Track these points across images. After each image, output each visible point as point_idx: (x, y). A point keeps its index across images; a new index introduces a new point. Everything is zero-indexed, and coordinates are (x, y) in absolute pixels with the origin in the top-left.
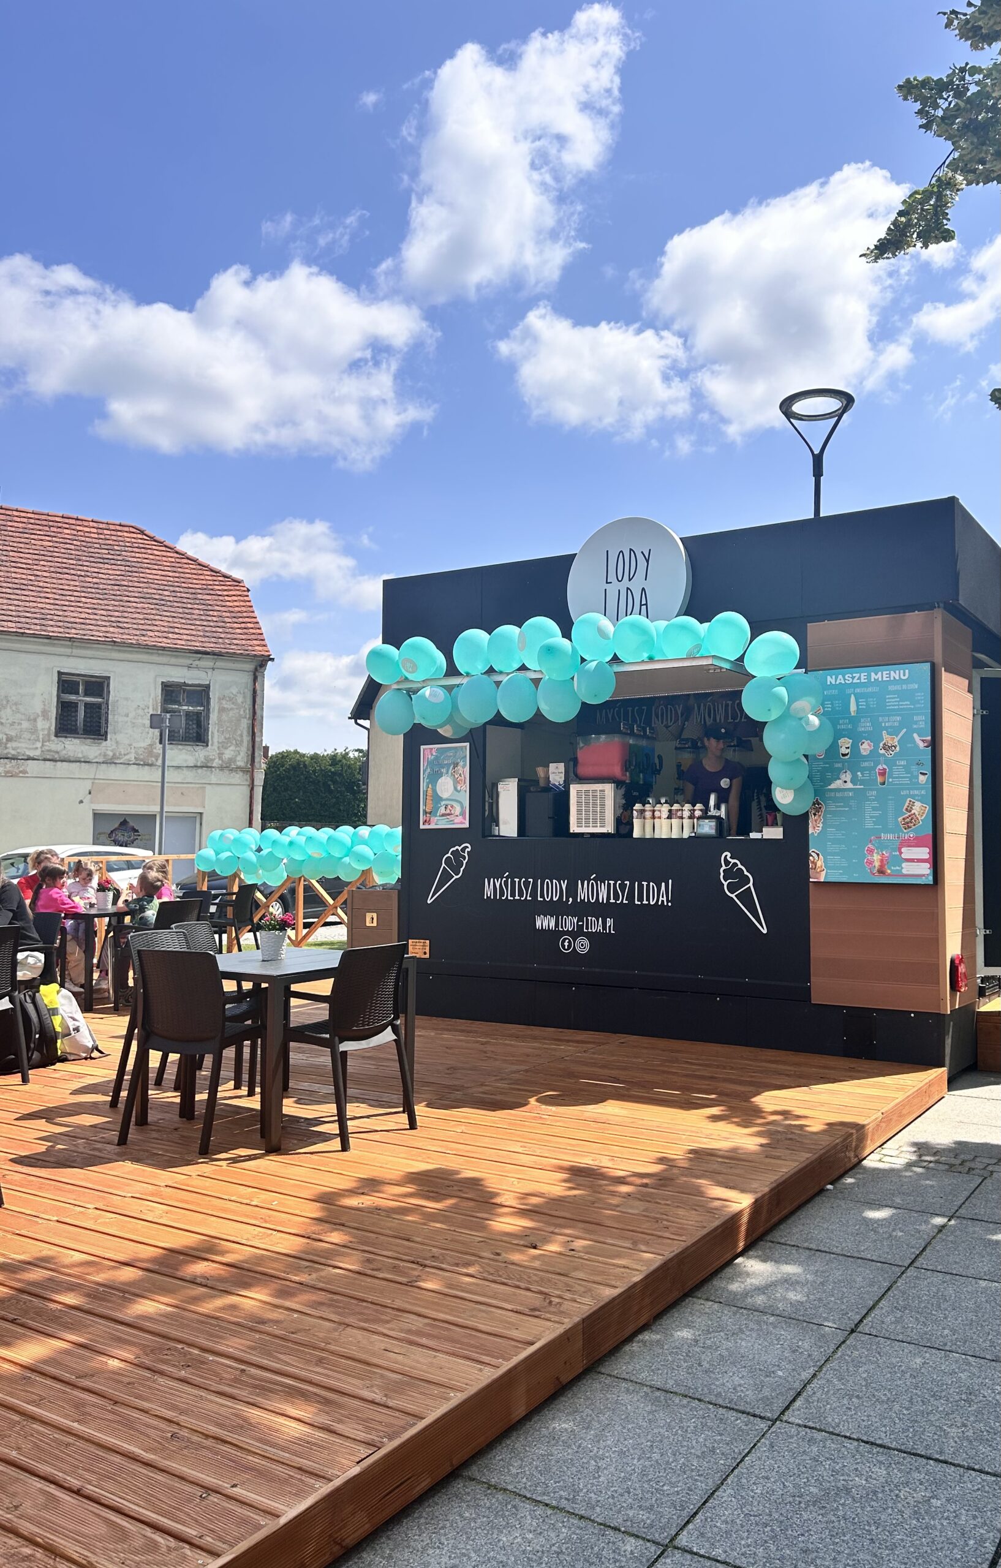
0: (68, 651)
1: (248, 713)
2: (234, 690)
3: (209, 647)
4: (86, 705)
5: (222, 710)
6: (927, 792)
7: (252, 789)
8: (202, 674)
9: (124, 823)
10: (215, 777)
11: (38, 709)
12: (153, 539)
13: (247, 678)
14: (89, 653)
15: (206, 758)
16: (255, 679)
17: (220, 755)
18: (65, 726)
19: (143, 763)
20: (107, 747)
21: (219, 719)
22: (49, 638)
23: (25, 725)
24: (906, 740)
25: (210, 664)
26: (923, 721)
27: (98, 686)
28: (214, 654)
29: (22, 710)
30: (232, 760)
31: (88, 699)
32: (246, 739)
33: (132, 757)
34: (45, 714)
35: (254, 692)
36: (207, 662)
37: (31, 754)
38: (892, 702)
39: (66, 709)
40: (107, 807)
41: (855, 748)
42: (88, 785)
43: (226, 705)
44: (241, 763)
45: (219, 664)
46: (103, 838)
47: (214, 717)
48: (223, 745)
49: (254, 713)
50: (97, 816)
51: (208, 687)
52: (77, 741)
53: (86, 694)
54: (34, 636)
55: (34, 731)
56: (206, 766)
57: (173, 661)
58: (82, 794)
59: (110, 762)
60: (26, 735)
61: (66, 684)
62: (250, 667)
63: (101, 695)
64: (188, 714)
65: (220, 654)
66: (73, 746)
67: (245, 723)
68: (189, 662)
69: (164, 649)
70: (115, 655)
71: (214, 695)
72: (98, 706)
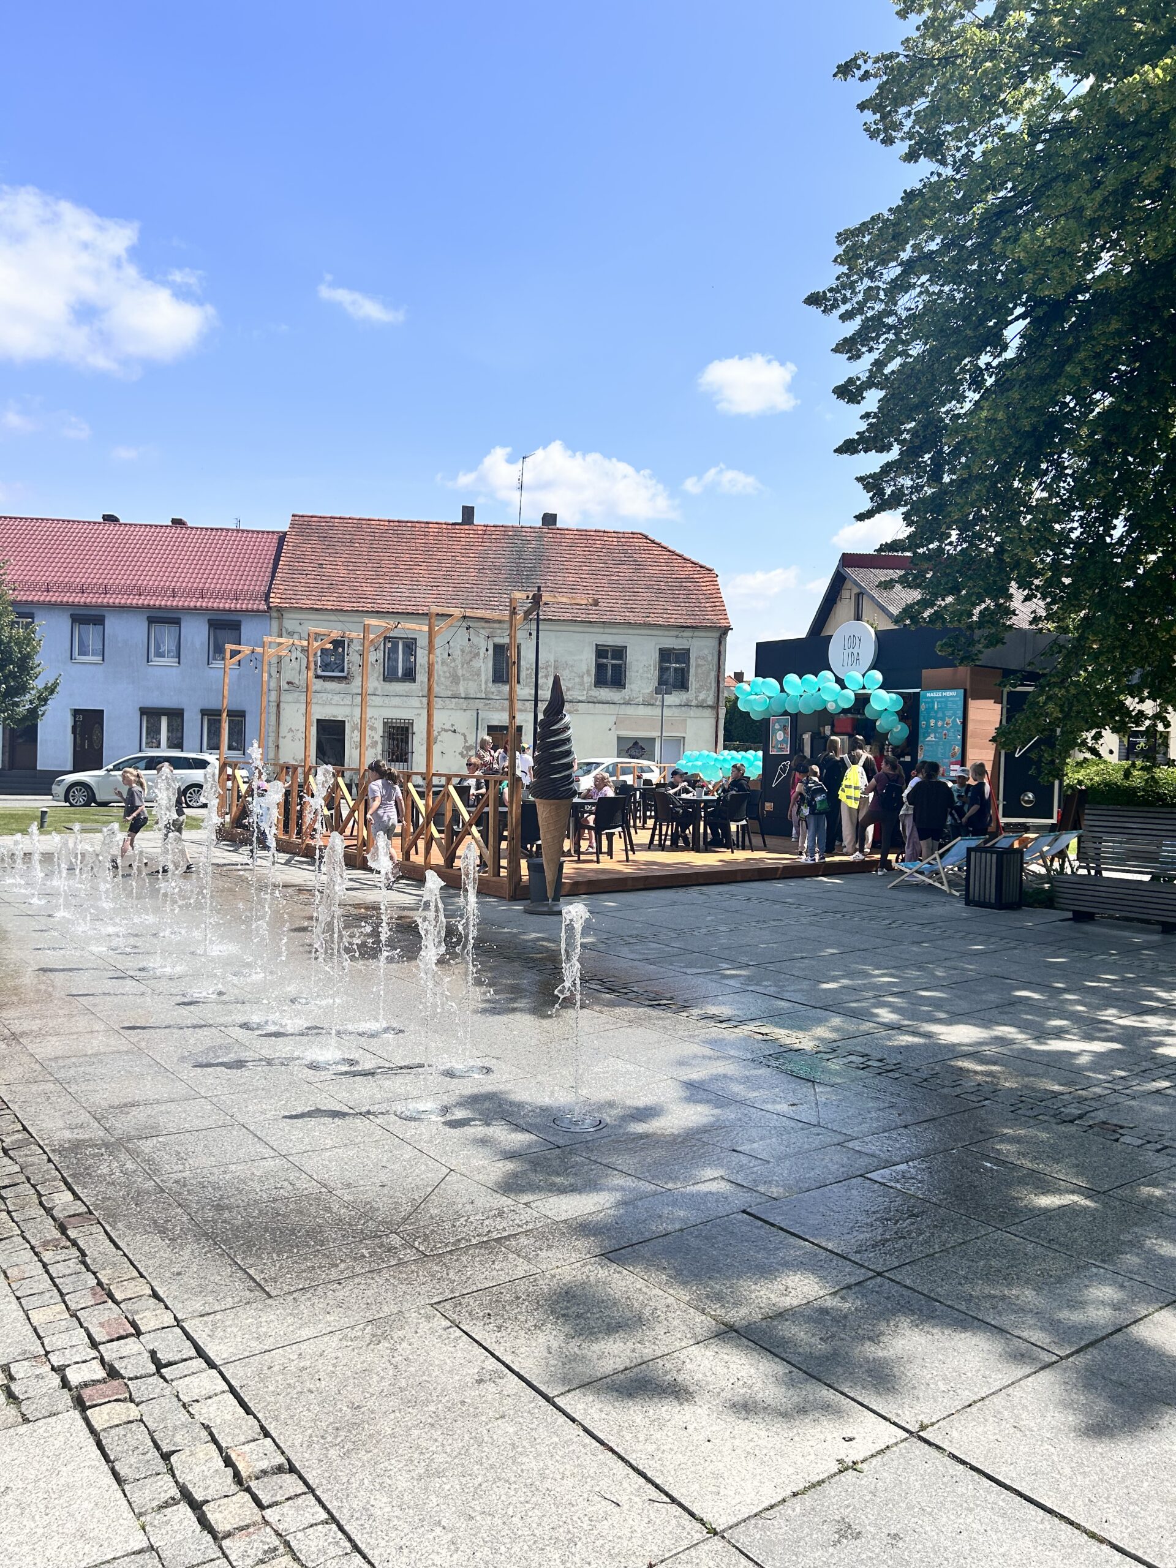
0: (602, 630)
1: (715, 668)
2: (706, 652)
3: (690, 622)
4: (613, 666)
5: (698, 666)
6: (960, 743)
7: (717, 721)
8: (685, 641)
9: (636, 743)
10: (693, 712)
11: (584, 668)
12: (653, 542)
13: (715, 643)
14: (614, 631)
15: (687, 699)
16: (720, 643)
17: (697, 697)
18: (600, 681)
19: (647, 704)
20: (626, 693)
21: (696, 673)
22: (591, 622)
23: (577, 680)
24: (954, 721)
25: (690, 634)
26: (960, 713)
27: (619, 652)
28: (692, 627)
29: (575, 669)
30: (704, 700)
31: (614, 662)
32: (714, 685)
33: (640, 700)
34: (588, 671)
35: (720, 652)
36: (688, 633)
37: (581, 698)
38: (950, 705)
39: (600, 668)
40: (625, 733)
41: (936, 724)
42: (614, 718)
43: (701, 662)
44: (710, 703)
45: (697, 634)
46: (624, 753)
47: (692, 671)
48: (699, 690)
49: (719, 667)
50: (620, 739)
51: (689, 650)
52: (607, 690)
53: (613, 659)
54: (582, 621)
55: (582, 684)
56: (687, 705)
57: (667, 633)
58: (611, 725)
59: (627, 703)
60: (578, 687)
61: (601, 652)
62: (717, 635)
63: (621, 658)
64: (676, 669)
65: (696, 628)
66: (605, 693)
67: (713, 674)
68: (676, 633)
69: (660, 626)
70: (631, 631)
71: (693, 656)
72: (620, 666)
